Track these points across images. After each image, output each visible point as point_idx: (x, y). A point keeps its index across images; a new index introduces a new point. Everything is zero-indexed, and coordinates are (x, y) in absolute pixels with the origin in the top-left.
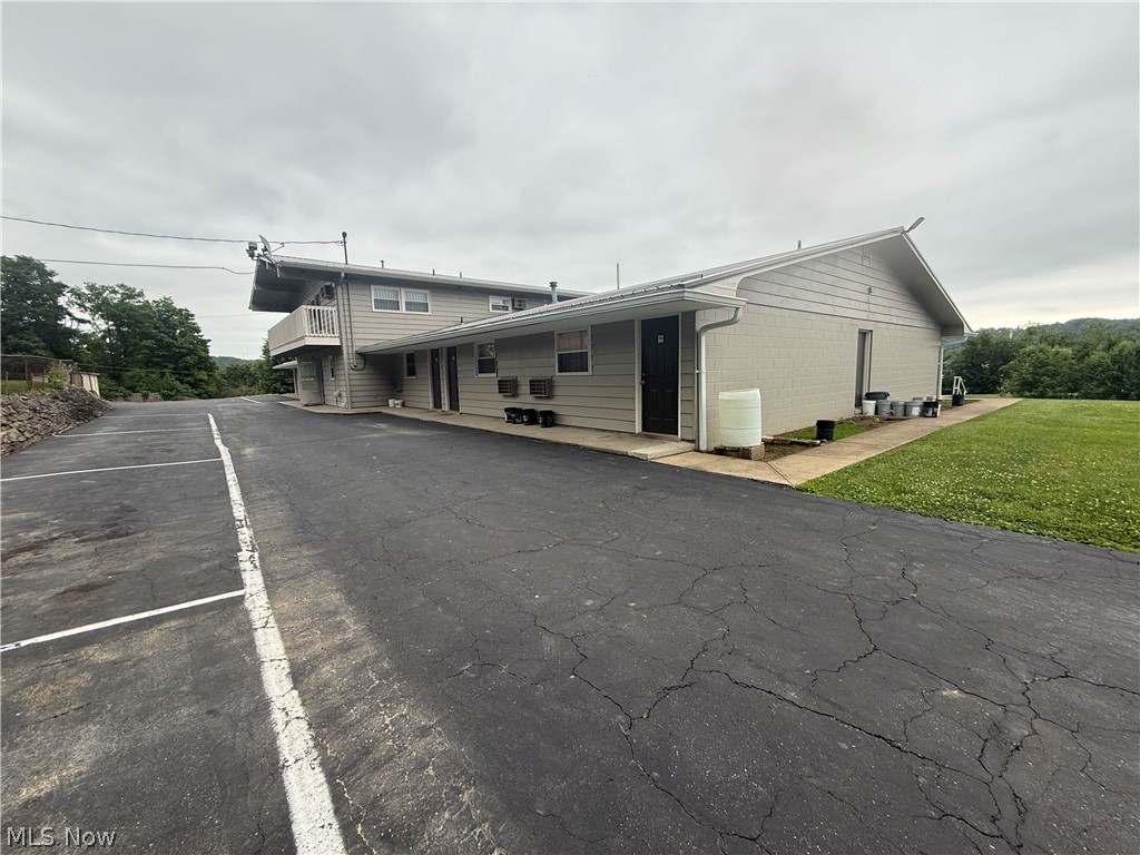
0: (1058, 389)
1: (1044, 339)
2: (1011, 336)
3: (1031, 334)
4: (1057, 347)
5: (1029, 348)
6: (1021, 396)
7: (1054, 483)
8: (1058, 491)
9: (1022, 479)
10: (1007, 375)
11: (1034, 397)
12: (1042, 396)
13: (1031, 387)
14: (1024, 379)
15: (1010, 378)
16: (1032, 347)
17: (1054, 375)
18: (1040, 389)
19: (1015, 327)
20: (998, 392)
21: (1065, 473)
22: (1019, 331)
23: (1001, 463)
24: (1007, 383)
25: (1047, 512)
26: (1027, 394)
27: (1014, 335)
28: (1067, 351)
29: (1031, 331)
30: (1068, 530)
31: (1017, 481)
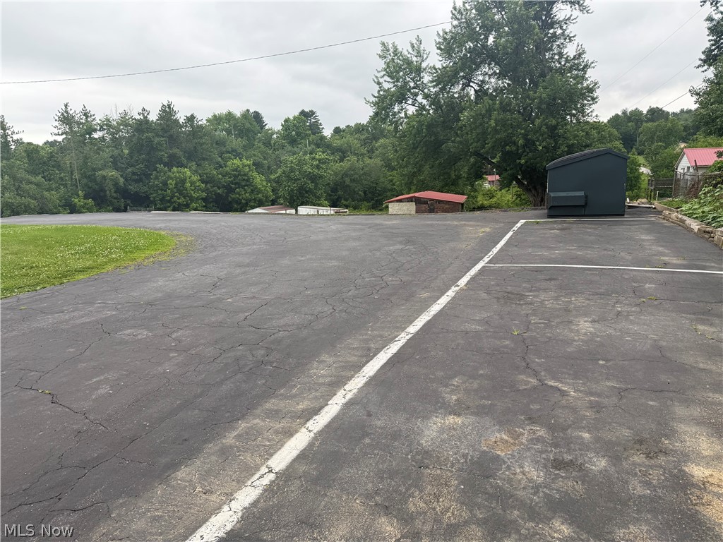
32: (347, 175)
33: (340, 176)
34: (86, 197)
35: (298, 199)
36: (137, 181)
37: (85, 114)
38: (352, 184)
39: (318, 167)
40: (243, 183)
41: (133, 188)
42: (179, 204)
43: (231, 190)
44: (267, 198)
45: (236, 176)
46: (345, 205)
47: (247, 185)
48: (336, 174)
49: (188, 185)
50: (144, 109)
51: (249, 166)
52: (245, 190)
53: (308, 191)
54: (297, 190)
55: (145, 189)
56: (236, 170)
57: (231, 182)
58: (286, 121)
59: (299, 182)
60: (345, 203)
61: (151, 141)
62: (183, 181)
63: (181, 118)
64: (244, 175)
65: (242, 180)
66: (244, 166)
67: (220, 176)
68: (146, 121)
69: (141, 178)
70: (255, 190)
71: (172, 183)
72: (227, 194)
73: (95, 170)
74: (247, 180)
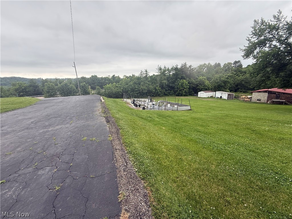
32: (243, 81)
33: (240, 81)
34: (159, 87)
35: (217, 89)
36: (172, 83)
37: (165, 67)
38: (245, 84)
39: (227, 78)
40: (202, 84)
41: (171, 85)
42: (181, 89)
43: (198, 86)
44: (209, 88)
45: (200, 82)
46: (240, 91)
47: (203, 84)
48: (238, 80)
49: (184, 84)
50: (177, 65)
51: (205, 79)
52: (202, 85)
53: (222, 86)
54: (217, 86)
55: (174, 85)
56: (200, 80)
57: (198, 83)
58: (225, 64)
59: (219, 83)
60: (240, 90)
61: (177, 73)
62: (183, 83)
63: (188, 66)
64: (203, 81)
65: (202, 83)
66: (203, 78)
67: (195, 82)
68: (177, 68)
69: (173, 83)
70: (205, 86)
71: (180, 84)
72: (196, 87)
73: (162, 81)
74: (203, 83)
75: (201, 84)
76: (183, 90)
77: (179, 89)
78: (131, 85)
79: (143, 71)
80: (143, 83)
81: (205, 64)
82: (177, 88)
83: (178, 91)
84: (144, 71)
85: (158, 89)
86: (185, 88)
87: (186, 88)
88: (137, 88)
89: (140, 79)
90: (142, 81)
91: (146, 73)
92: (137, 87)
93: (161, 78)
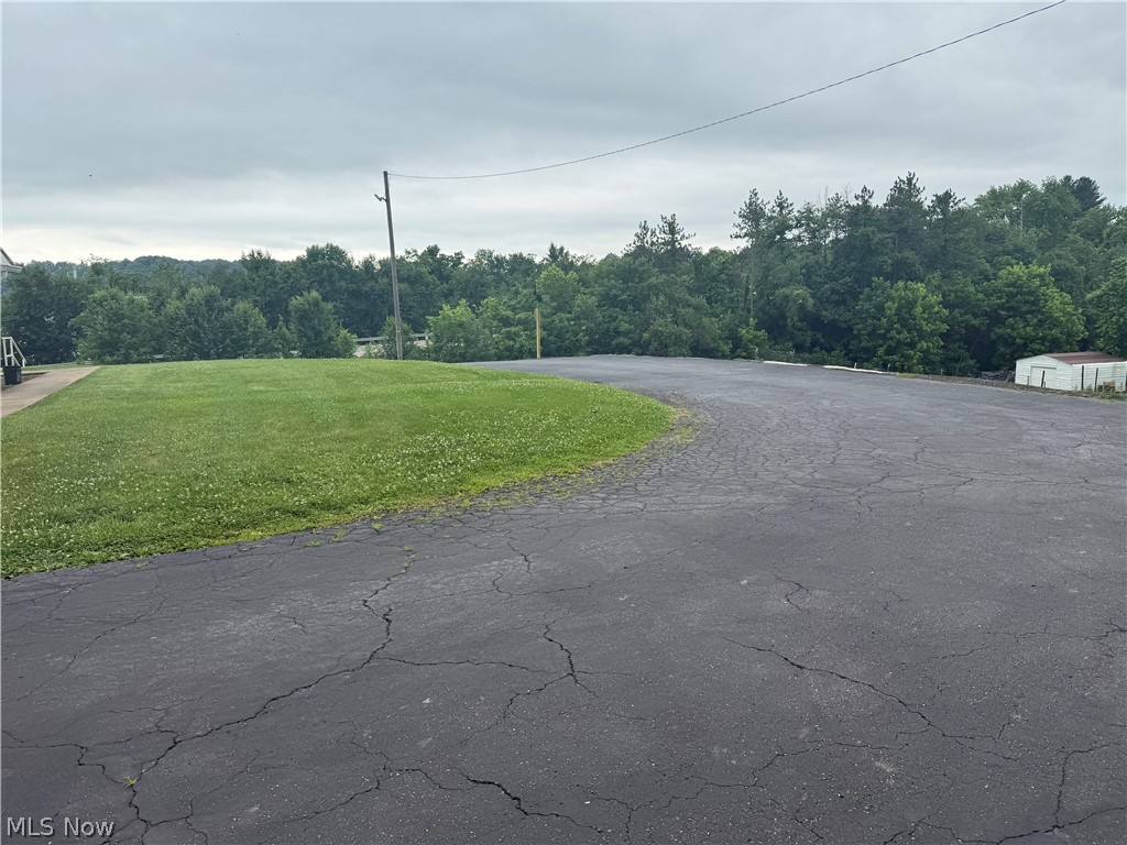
0: (142, 350)
1: (115, 281)
2: (75, 277)
3: (98, 273)
4: (130, 293)
5: (98, 294)
6: (103, 363)
7: (144, 479)
8: (149, 488)
9: (106, 484)
10: (80, 334)
11: (118, 363)
12: (127, 360)
13: (112, 350)
14: (101, 337)
15: (85, 336)
16: (103, 292)
17: (136, 332)
18: (123, 351)
19: (79, 263)
20: (74, 360)
21: (154, 462)
22: (83, 267)
23: (79, 465)
24: (82, 345)
25: (139, 523)
26: (108, 358)
27: (80, 274)
28: (141, 298)
29: (98, 269)
30: (163, 539)
31: (101, 486)
34: (757, 328)
36: (837, 304)
37: (780, 205)
40: (1024, 309)
41: (828, 314)
43: (998, 321)
44: (1070, 336)
45: (1011, 296)
47: (1031, 312)
49: (919, 309)
50: (865, 190)
51: (1041, 277)
52: (1025, 320)
55: (848, 316)
56: (1014, 284)
57: (1002, 307)
61: (868, 240)
62: (911, 304)
63: (927, 200)
64: (1030, 293)
65: (1023, 302)
66: (1032, 276)
67: (981, 296)
68: (866, 207)
69: (845, 299)
70: (1047, 320)
71: (891, 307)
72: (990, 327)
73: (776, 287)
74: (1033, 303)
75: (1014, 311)
76: (912, 345)
77: (884, 337)
78: (587, 314)
79: (651, 226)
80: (662, 298)
81: (1023, 186)
82: (872, 334)
83: (881, 351)
84: (655, 223)
85: (751, 341)
86: (922, 335)
87: (932, 334)
88: (629, 331)
89: (642, 279)
90: (656, 286)
91: (668, 237)
92: (624, 327)
93: (768, 269)
